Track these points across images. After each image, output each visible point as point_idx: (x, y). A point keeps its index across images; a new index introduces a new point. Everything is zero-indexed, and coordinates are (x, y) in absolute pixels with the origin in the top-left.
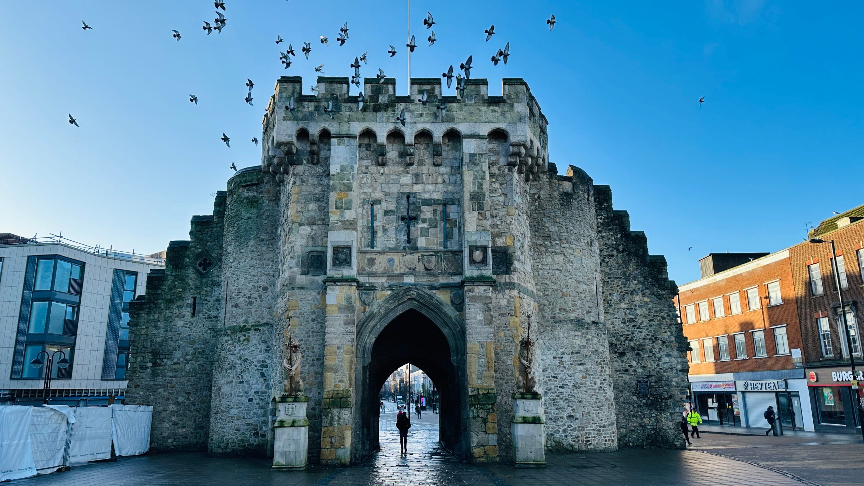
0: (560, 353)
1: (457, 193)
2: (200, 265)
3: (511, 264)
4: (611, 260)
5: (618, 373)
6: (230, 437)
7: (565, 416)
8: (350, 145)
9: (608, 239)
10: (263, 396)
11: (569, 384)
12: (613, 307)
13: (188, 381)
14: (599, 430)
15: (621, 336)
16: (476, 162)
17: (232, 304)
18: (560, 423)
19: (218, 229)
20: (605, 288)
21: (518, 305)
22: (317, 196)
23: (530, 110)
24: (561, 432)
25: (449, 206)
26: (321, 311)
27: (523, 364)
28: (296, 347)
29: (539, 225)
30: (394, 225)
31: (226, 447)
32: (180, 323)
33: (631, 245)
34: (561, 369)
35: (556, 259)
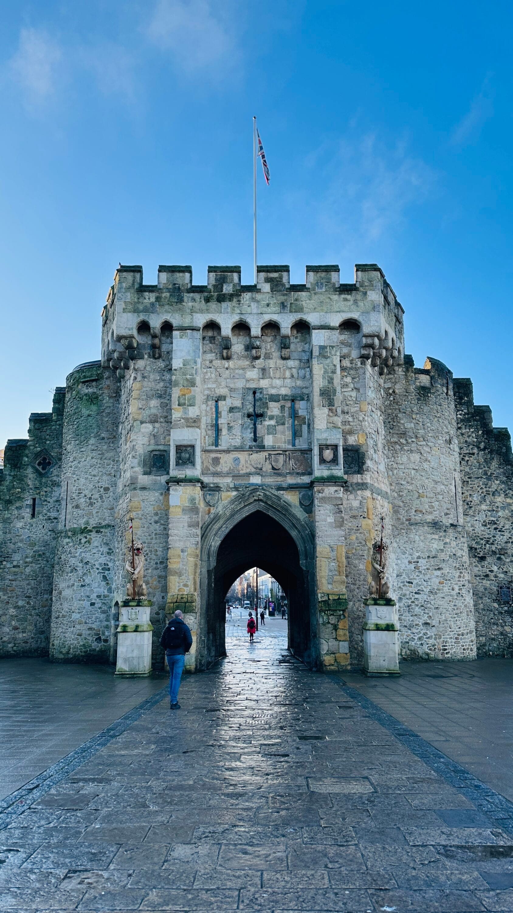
0: (415, 557)
1: (306, 388)
2: (39, 464)
3: (364, 463)
4: (471, 459)
5: (478, 578)
6: (72, 642)
7: (420, 624)
8: (193, 338)
9: (469, 436)
10: (106, 600)
11: (425, 590)
12: (473, 509)
13: (28, 584)
14: (456, 638)
15: (482, 539)
16: (326, 354)
17: (73, 505)
18: (415, 631)
19: (58, 427)
20: (464, 488)
21: (371, 506)
22: (159, 392)
23: (385, 298)
24: (416, 640)
25: (297, 402)
26: (164, 512)
27: (375, 568)
28: (138, 549)
29: (394, 422)
30: (240, 422)
31: (68, 653)
32: (20, 525)
33: (493, 442)
34: (417, 574)
35: (412, 458)
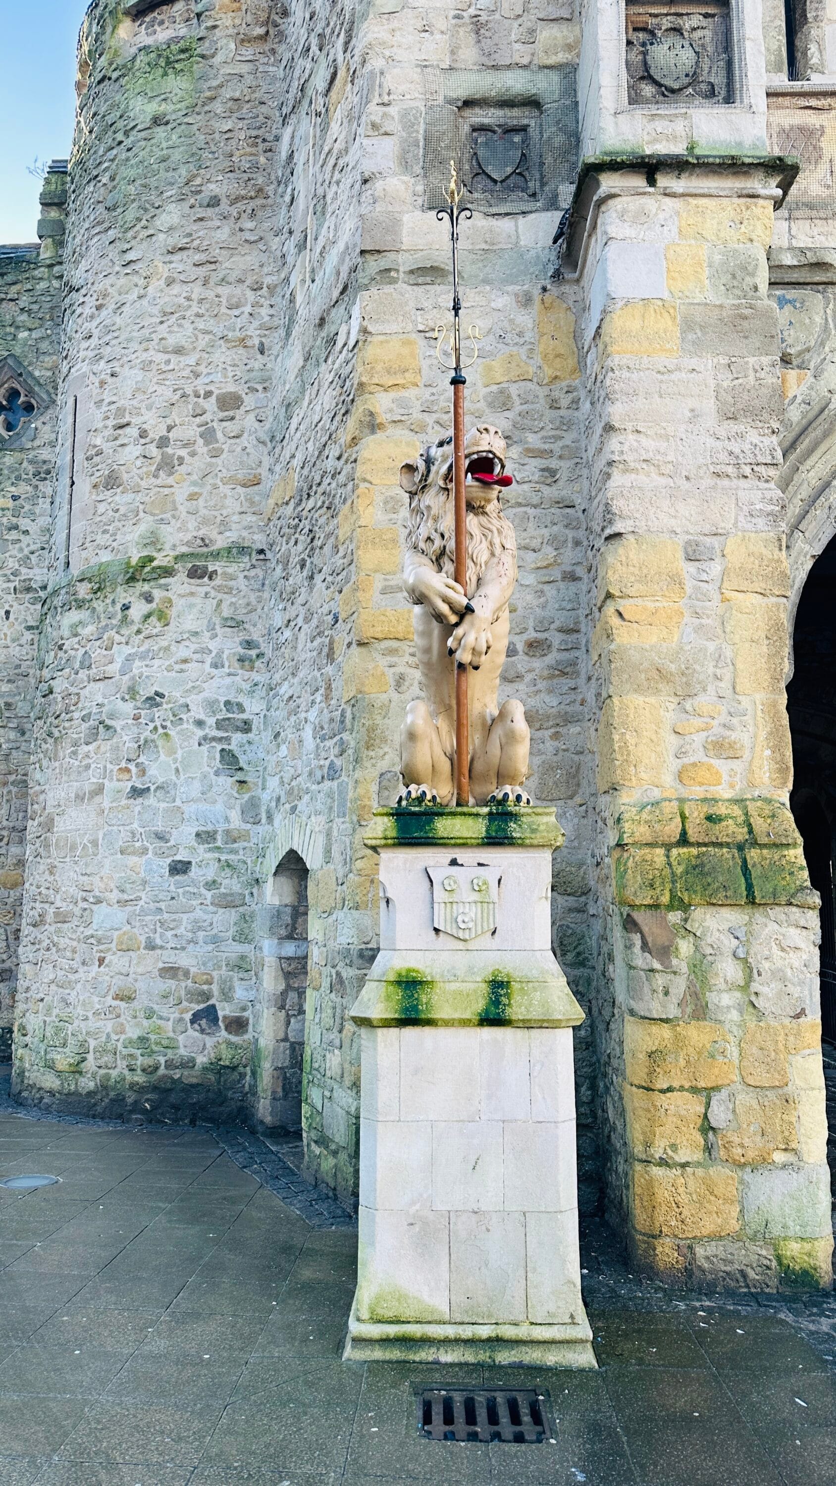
6: (93, 1024)
10: (235, 852)
17: (94, 479)
19: (56, 283)
31: (77, 1070)
